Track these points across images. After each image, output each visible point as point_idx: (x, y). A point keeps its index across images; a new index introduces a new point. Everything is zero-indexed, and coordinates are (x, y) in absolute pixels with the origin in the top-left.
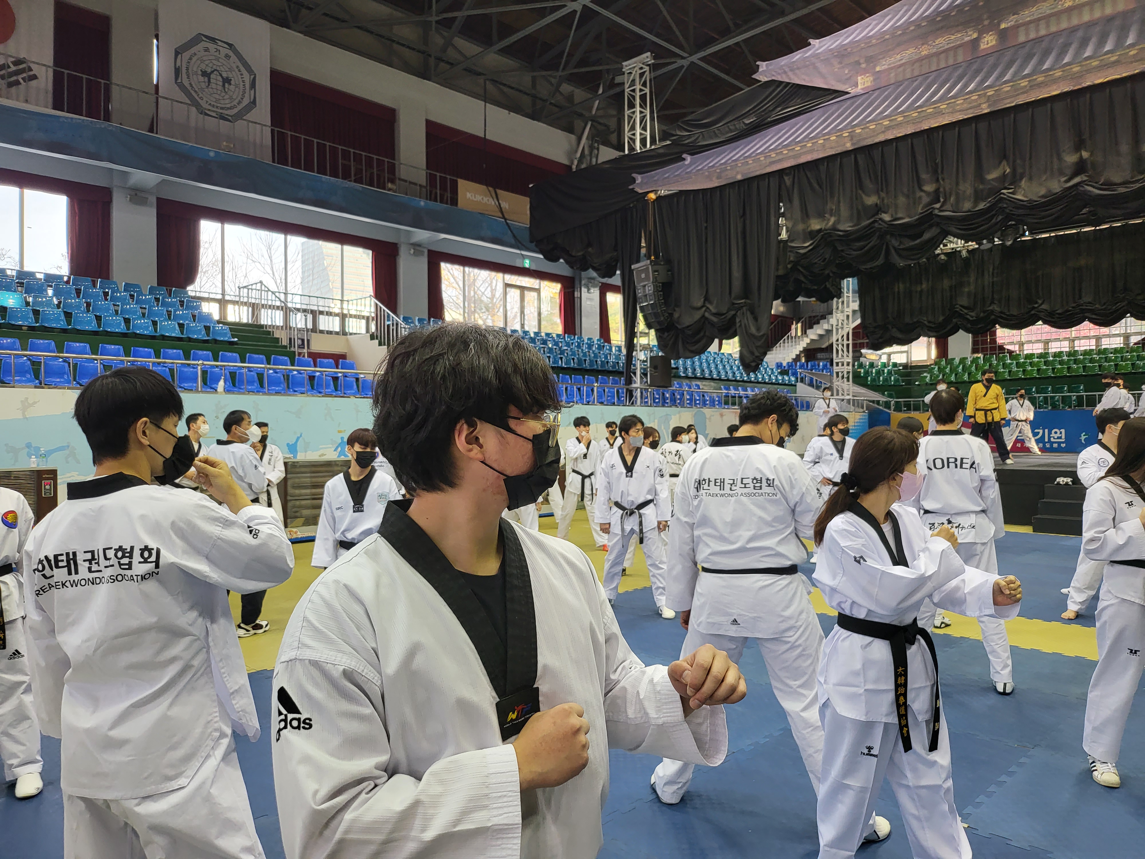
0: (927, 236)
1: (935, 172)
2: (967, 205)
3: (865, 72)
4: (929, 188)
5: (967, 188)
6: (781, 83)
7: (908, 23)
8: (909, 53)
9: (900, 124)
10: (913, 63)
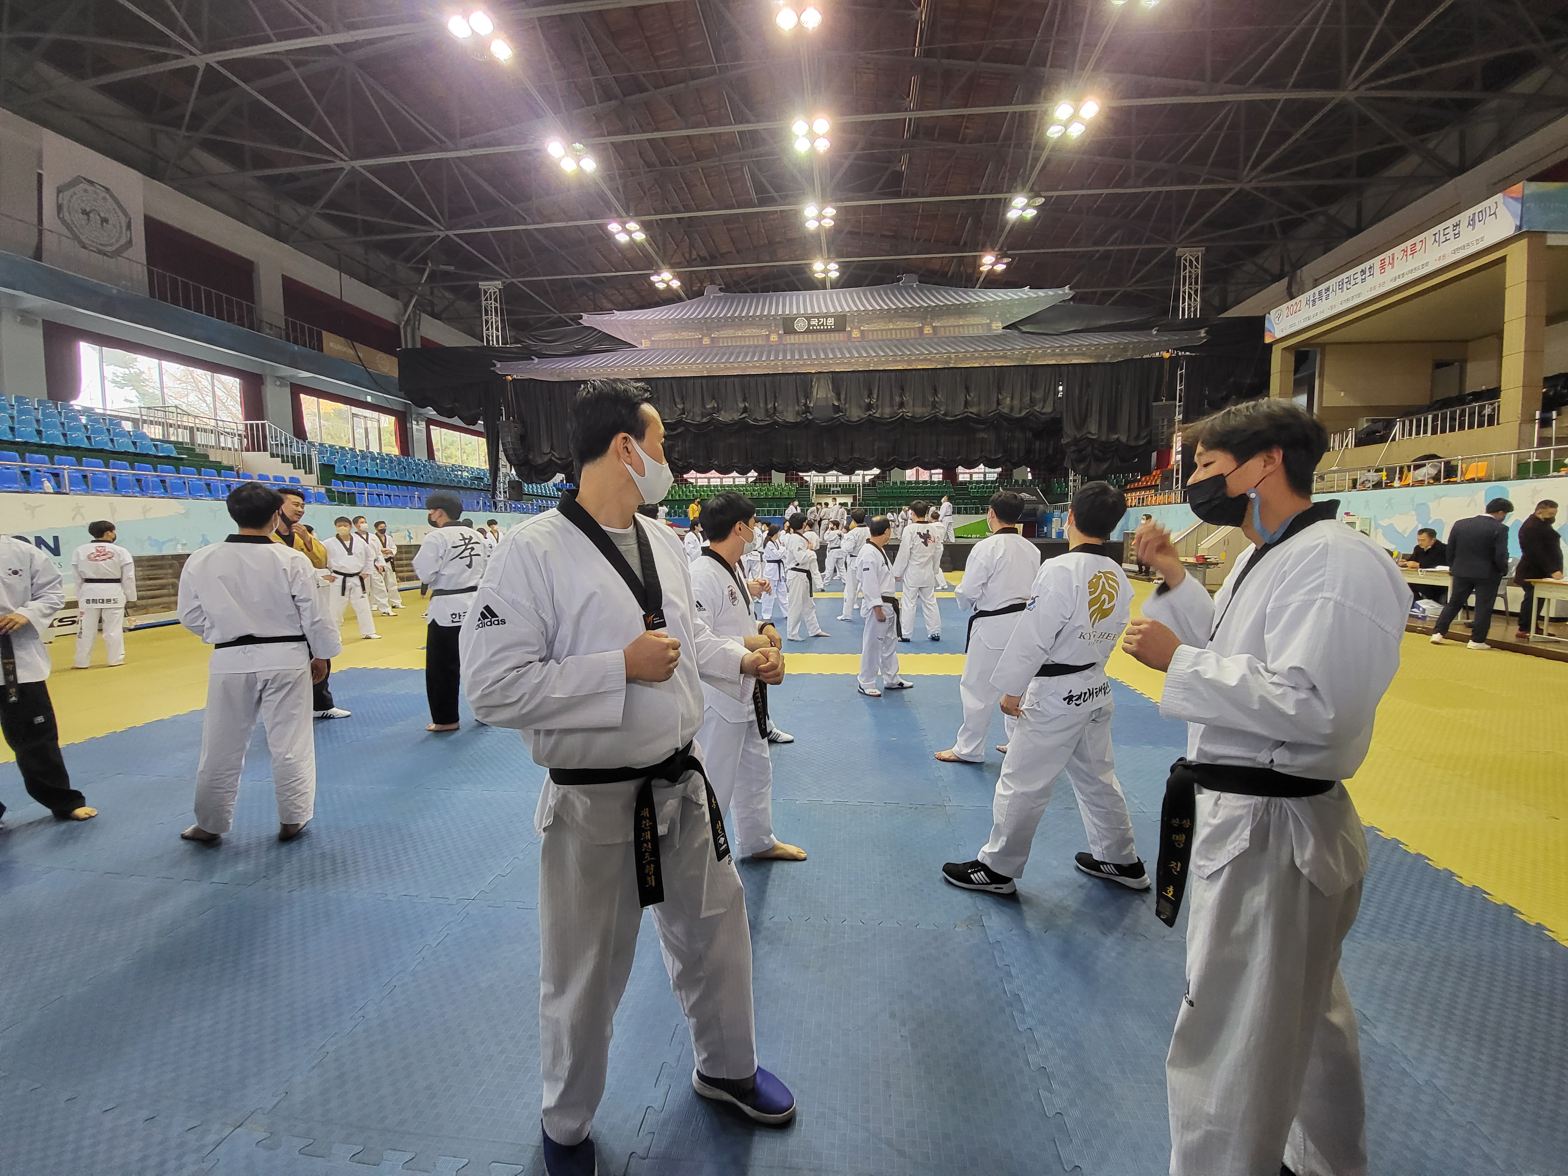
0: (679, 430)
1: (683, 399)
2: (698, 419)
3: (645, 338)
4: (680, 406)
5: (698, 410)
6: (596, 330)
7: (667, 320)
8: (668, 335)
9: (665, 371)
10: (670, 341)
